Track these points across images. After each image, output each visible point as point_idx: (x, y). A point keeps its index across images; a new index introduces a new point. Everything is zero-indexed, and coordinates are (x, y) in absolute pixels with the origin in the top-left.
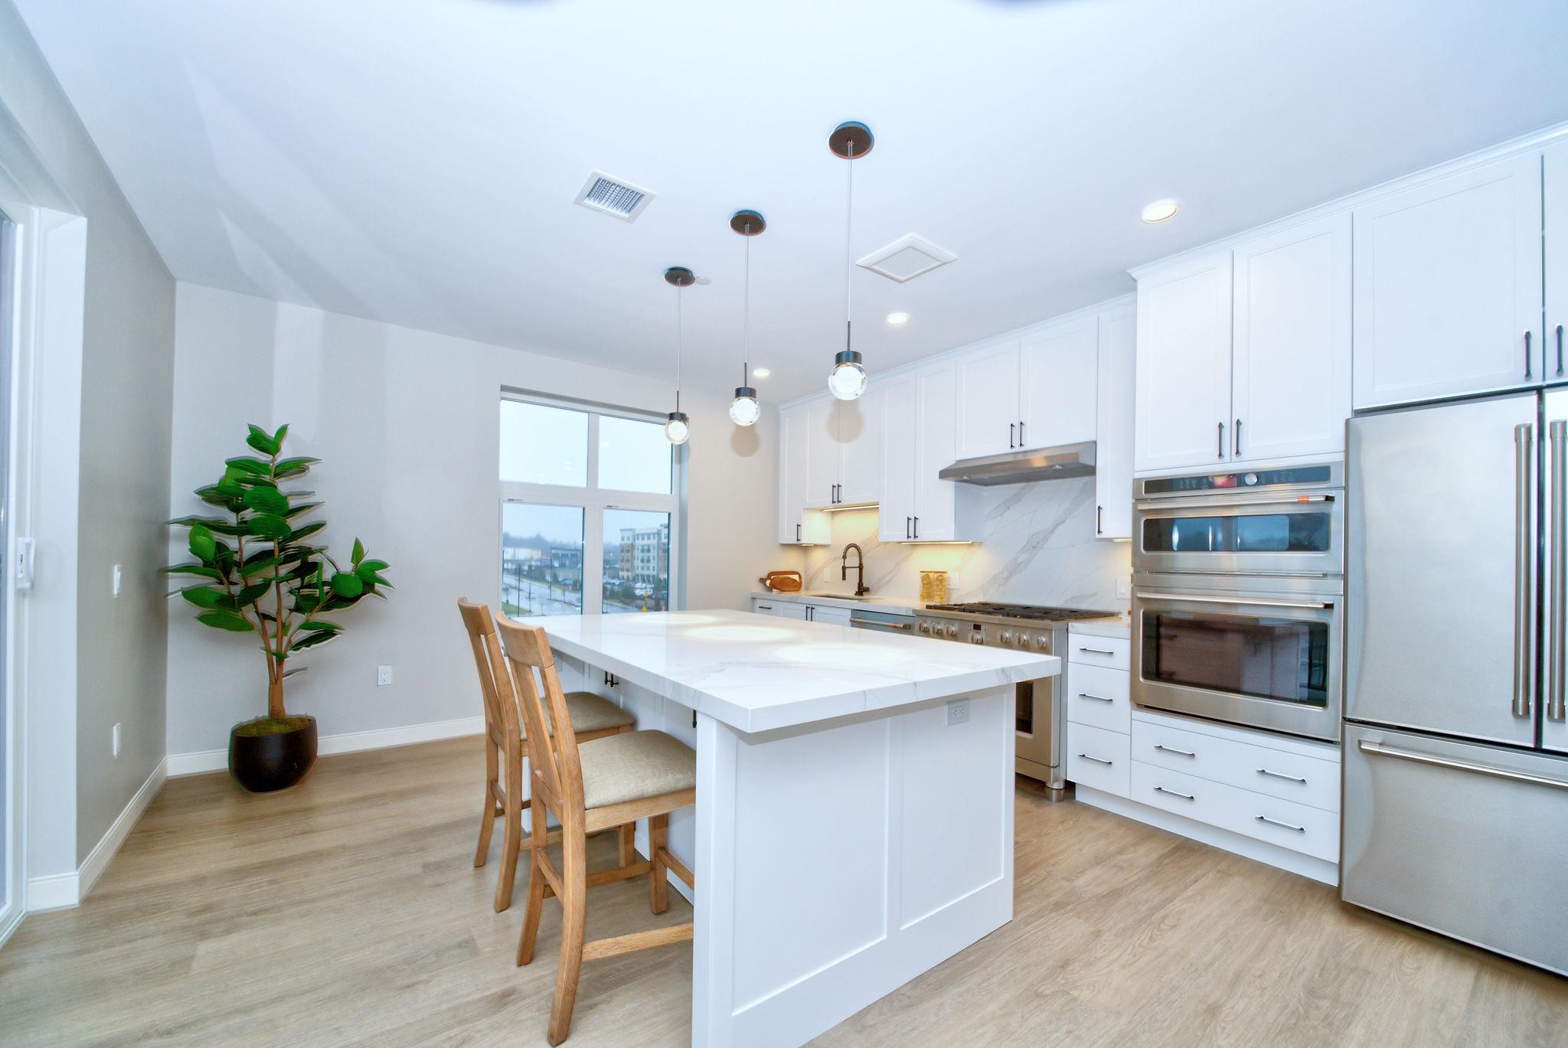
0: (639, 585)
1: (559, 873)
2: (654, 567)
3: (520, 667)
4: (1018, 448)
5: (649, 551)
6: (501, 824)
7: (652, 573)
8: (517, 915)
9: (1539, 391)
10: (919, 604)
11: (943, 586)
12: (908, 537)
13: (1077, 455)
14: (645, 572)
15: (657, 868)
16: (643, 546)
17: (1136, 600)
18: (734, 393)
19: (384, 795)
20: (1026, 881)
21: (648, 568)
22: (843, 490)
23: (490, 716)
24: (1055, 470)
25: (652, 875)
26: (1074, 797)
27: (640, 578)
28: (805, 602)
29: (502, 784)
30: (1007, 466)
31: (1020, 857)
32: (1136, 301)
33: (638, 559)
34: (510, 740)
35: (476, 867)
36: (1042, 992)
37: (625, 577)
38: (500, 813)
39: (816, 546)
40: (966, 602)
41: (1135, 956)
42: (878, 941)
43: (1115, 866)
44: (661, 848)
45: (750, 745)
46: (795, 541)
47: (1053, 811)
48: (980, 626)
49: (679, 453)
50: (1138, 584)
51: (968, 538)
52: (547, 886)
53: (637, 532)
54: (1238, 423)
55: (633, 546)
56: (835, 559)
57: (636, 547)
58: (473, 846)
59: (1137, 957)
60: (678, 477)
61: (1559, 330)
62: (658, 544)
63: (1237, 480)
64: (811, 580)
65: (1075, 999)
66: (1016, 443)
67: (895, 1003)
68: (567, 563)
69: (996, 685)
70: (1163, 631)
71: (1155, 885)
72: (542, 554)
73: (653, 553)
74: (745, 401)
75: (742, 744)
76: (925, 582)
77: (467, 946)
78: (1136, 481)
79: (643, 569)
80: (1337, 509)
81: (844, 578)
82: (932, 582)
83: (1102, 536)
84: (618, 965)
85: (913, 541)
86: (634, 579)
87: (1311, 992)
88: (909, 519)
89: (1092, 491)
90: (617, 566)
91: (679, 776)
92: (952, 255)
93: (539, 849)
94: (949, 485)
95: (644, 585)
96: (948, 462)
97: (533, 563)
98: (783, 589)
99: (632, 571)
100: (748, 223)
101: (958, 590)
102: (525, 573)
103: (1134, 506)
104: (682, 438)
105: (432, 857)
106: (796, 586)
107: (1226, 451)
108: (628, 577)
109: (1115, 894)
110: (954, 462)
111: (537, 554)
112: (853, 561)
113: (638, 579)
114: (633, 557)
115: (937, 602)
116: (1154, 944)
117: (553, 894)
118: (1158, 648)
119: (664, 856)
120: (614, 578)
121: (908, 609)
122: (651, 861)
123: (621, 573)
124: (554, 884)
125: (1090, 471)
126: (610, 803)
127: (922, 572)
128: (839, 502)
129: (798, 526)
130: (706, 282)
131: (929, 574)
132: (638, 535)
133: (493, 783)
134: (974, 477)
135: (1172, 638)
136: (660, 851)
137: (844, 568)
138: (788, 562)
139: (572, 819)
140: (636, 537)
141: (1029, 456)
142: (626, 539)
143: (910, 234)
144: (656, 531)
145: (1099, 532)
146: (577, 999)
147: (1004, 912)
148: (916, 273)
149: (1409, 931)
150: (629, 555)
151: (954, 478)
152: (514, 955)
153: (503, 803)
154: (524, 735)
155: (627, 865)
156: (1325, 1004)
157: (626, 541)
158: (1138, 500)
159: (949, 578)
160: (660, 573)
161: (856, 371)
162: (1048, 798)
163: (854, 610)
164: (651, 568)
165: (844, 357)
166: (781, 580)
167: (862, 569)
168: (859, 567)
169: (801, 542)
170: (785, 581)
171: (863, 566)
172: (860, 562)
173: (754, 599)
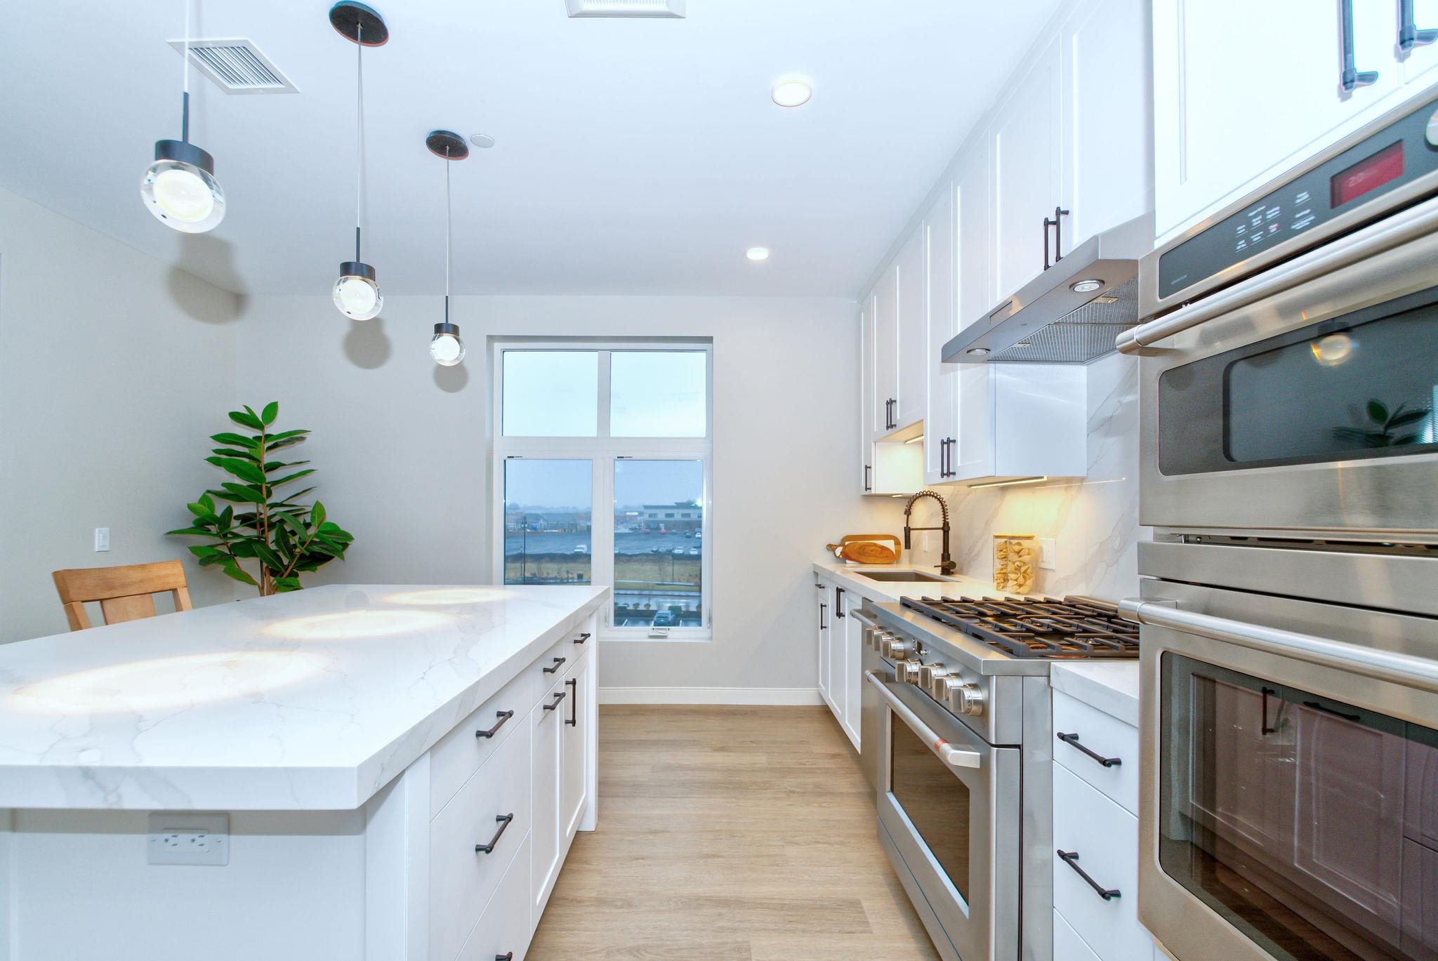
12: (943, 474)
66: (1053, 258)
76: (1002, 555)
78: (1144, 266)
81: (908, 545)
82: (1009, 554)
88: (943, 443)
98: (863, 560)
101: (1054, 570)
106: (888, 556)
127: (997, 537)
128: (892, 425)
129: (867, 468)
131: (1006, 540)
134: (995, 347)
137: (908, 530)
138: (875, 522)
151: (962, 358)
158: (1143, 321)
159: (1041, 550)
166: (860, 548)
167: (948, 532)
168: (943, 529)
169: (873, 492)
170: (867, 548)
171: (949, 528)
172: (944, 521)
173: (816, 574)
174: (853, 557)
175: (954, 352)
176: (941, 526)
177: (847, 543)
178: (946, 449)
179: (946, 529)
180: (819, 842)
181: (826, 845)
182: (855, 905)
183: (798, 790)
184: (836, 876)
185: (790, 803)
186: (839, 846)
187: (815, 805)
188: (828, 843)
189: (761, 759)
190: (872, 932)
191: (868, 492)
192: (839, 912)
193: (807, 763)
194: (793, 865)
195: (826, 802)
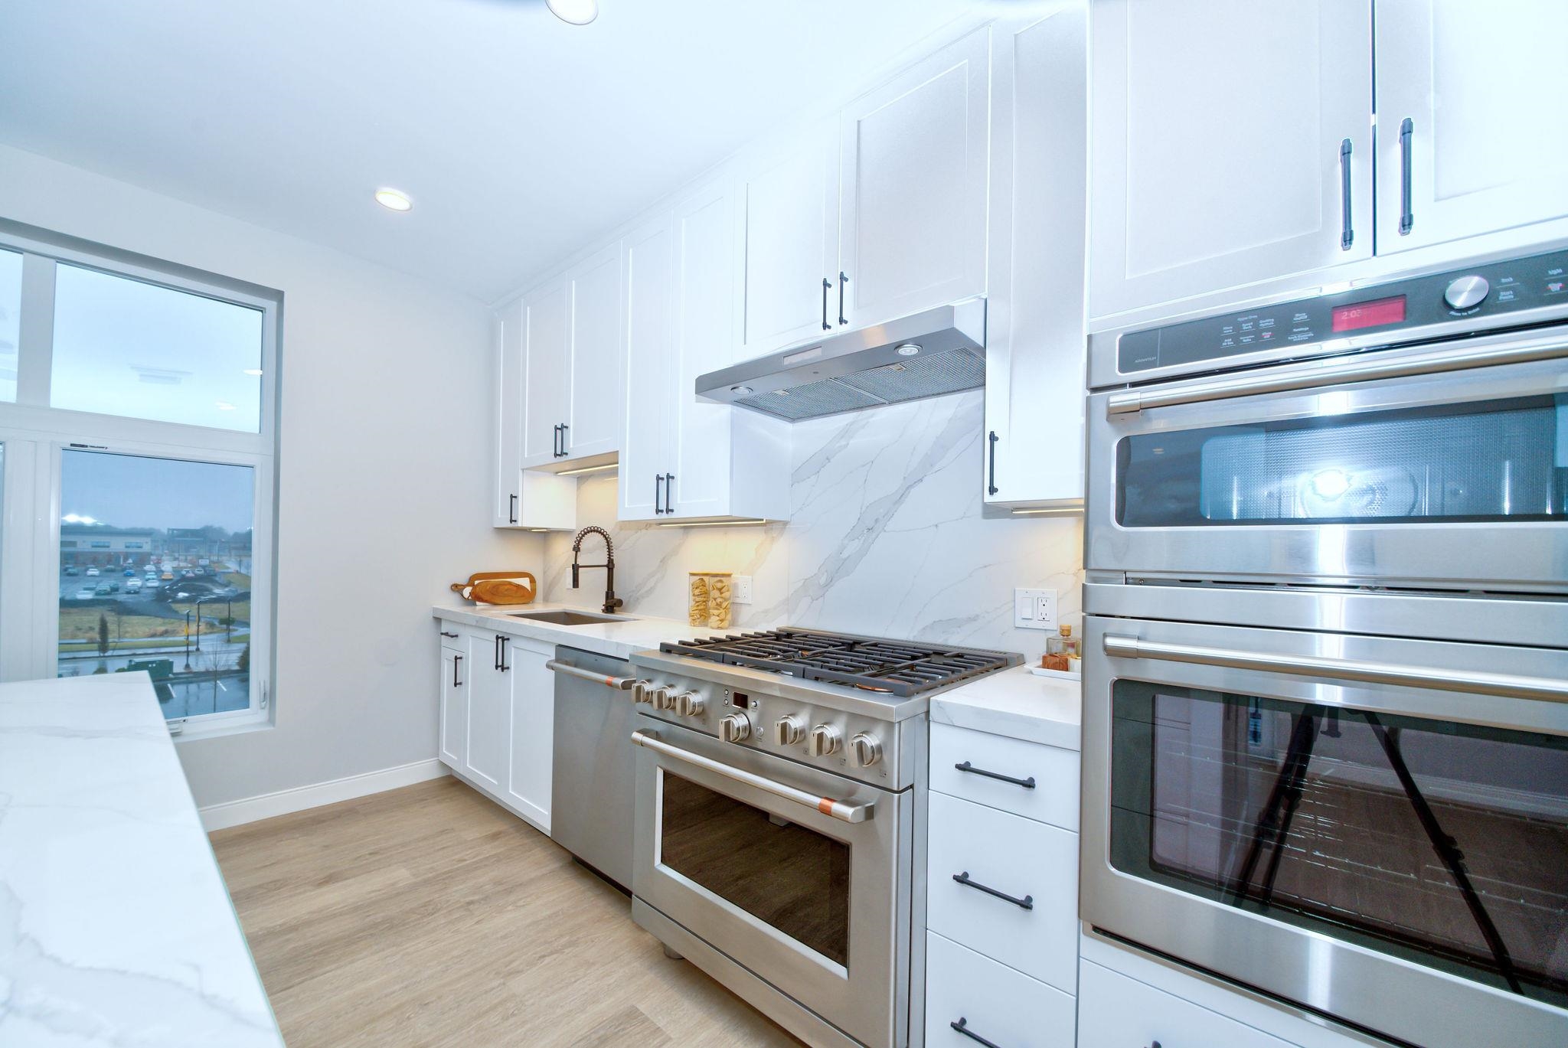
4: (837, 329)
12: (658, 511)
28: (493, 627)
39: (552, 531)
46: (510, 524)
48: (746, 699)
51: (756, 513)
56: (557, 553)
64: (549, 586)
66: (833, 319)
76: (697, 592)
81: (578, 583)
82: (710, 590)
83: (997, 498)
85: (668, 519)
88: (656, 478)
94: (719, 413)
98: (496, 601)
101: (750, 608)
112: (594, 555)
127: (691, 574)
128: (565, 454)
129: (513, 497)
131: (703, 579)
137: (576, 568)
138: (503, 558)
145: (993, 490)
159: (736, 585)
163: (559, 646)
166: (494, 587)
167: (612, 569)
168: (607, 566)
169: (520, 524)
170: (502, 588)
171: (613, 565)
172: (609, 558)
173: (438, 620)
174: (485, 597)
175: (708, 385)
176: (606, 563)
177: (476, 582)
178: (663, 484)
179: (610, 566)
180: (544, 956)
181: (555, 956)
182: (632, 1015)
183: (476, 897)
184: (591, 990)
185: (476, 919)
186: (570, 949)
187: (510, 908)
188: (556, 952)
189: (401, 875)
190: (670, 1039)
191: (513, 525)
192: (622, 1036)
193: (466, 858)
194: (533, 1004)
195: (521, 899)
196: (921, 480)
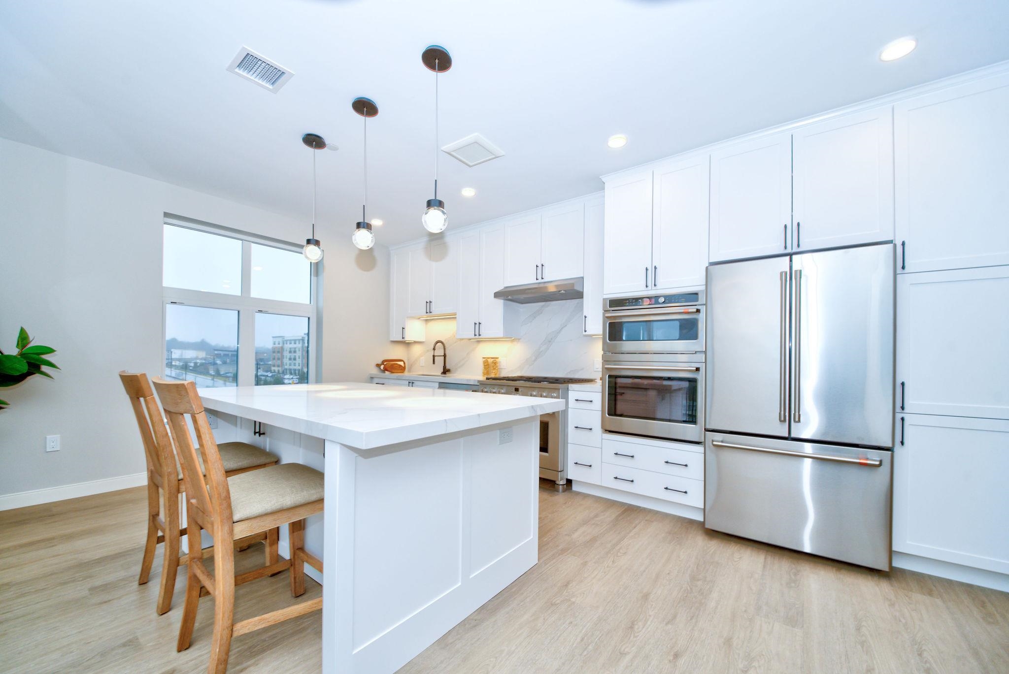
0: (287, 376)
1: (211, 574)
2: (299, 364)
3: (174, 416)
4: (540, 280)
5: (295, 352)
6: (161, 550)
7: (297, 367)
8: (177, 615)
9: (790, 255)
10: (482, 378)
11: (497, 367)
12: (475, 335)
13: (573, 285)
14: (292, 367)
15: (296, 563)
16: (290, 348)
17: (604, 369)
18: (355, 226)
19: (53, 538)
20: (545, 539)
21: (295, 365)
22: (433, 305)
23: (151, 463)
24: (561, 294)
25: (292, 569)
26: (571, 489)
27: (288, 371)
28: (407, 379)
29: (162, 516)
30: (533, 291)
31: (542, 526)
32: (604, 197)
33: (286, 358)
34: (169, 481)
35: (140, 585)
36: (555, 602)
37: (277, 371)
38: (161, 540)
39: (415, 342)
40: (510, 376)
41: (605, 572)
42: (455, 587)
43: (593, 524)
44: (299, 549)
45: (365, 458)
46: (401, 339)
47: (560, 498)
48: (518, 389)
49: (316, 268)
50: (605, 360)
51: (510, 337)
52: (202, 587)
53: (286, 339)
54: (655, 268)
55: (282, 348)
56: (428, 351)
57: (285, 350)
58: (138, 569)
59: (606, 573)
60: (315, 291)
61: (798, 224)
62: (302, 347)
63: (654, 299)
64: (411, 365)
65: (574, 603)
66: (539, 277)
67: (467, 626)
68: (228, 361)
69: (528, 416)
70: (619, 390)
71: (615, 532)
72: (206, 355)
73: (299, 354)
74: (363, 232)
75: (360, 458)
76: (486, 364)
77: (132, 644)
78: (604, 300)
79: (290, 365)
80: (701, 317)
81: (434, 362)
82: (490, 364)
83: (586, 333)
84: (264, 637)
85: (478, 338)
86: (283, 372)
87: (693, 578)
88: (475, 324)
89: (581, 308)
90: (270, 363)
91: (313, 491)
92: (503, 153)
93: (195, 560)
94: (500, 302)
95: (291, 377)
96: (499, 288)
97: (198, 361)
98: (393, 371)
99: (282, 367)
100: (365, 107)
101: (505, 369)
102: (191, 368)
103: (604, 314)
104: (317, 258)
105: (98, 582)
106: (402, 369)
107: (649, 284)
108: (279, 371)
109: (594, 540)
110: (503, 288)
111: (202, 354)
112: (440, 352)
113: (286, 372)
114: (283, 356)
115: (493, 376)
116: (615, 565)
117: (208, 593)
118: (615, 400)
119: (302, 554)
120: (267, 371)
121: (475, 380)
122: (290, 559)
123: (273, 368)
124: (207, 583)
125: (579, 295)
126: (255, 516)
127: (484, 358)
128: (430, 312)
129: (403, 328)
130: (335, 149)
131: (488, 359)
132: (287, 341)
133: (154, 517)
134: (516, 297)
135: (622, 394)
136: (298, 551)
137: (434, 356)
138: (396, 353)
139: (222, 530)
140: (285, 342)
141: (546, 285)
142: (277, 343)
143: (476, 134)
144: (301, 338)
145: (585, 331)
146: (229, 666)
147: (532, 559)
148: (479, 161)
149: (735, 539)
150: (279, 355)
151: (503, 298)
152: (175, 644)
153: (163, 531)
154: (181, 476)
155: (271, 565)
156: (699, 583)
157: (277, 345)
158: (606, 311)
159: (500, 362)
160: (303, 367)
161: (441, 213)
162: (557, 491)
163: (440, 383)
164: (297, 365)
165: (432, 203)
166: (391, 365)
169: (405, 339)
170: (394, 365)
172: (444, 353)
173: (372, 378)
174: (389, 369)
175: (497, 295)
176: (443, 355)
177: (385, 363)
178: (477, 326)
179: (445, 356)
196: (566, 326)
